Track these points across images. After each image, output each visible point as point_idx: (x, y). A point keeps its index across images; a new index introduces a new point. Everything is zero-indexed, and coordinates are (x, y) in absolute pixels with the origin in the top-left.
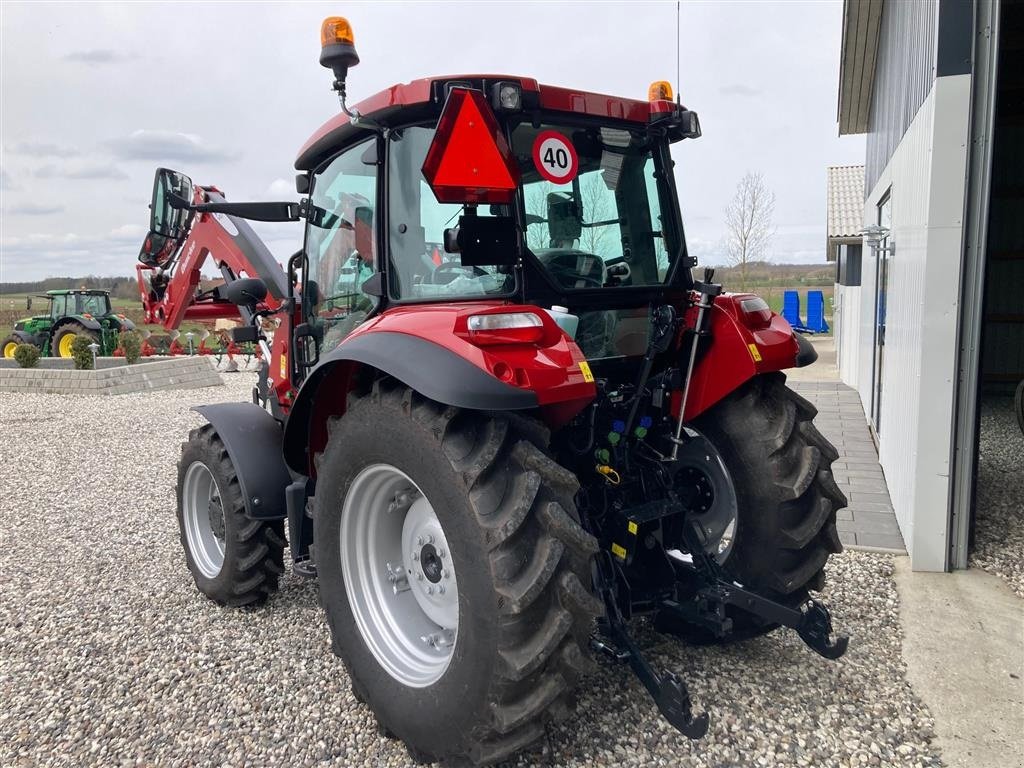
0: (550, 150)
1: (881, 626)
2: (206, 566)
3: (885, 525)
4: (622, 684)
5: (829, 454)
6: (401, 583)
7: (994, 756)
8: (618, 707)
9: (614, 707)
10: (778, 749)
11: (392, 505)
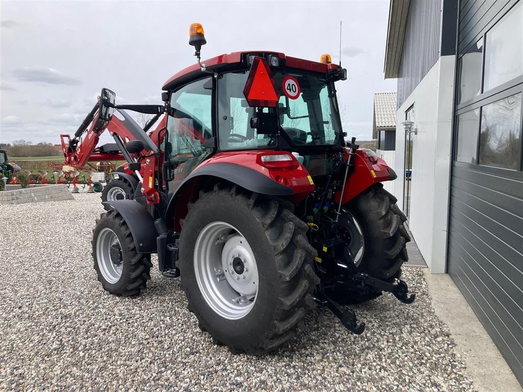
0: (289, 84)
1: (421, 295)
2: (108, 276)
3: (416, 256)
4: (316, 321)
5: (403, 218)
6: (221, 277)
7: (476, 341)
8: (317, 329)
9: (315, 329)
10: (388, 342)
11: (218, 241)
